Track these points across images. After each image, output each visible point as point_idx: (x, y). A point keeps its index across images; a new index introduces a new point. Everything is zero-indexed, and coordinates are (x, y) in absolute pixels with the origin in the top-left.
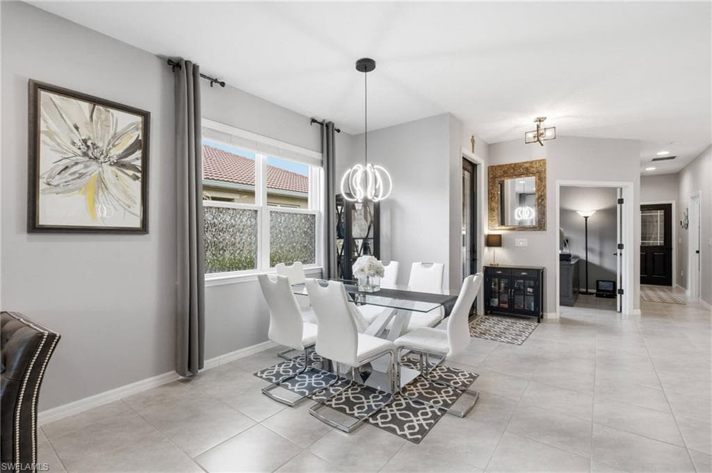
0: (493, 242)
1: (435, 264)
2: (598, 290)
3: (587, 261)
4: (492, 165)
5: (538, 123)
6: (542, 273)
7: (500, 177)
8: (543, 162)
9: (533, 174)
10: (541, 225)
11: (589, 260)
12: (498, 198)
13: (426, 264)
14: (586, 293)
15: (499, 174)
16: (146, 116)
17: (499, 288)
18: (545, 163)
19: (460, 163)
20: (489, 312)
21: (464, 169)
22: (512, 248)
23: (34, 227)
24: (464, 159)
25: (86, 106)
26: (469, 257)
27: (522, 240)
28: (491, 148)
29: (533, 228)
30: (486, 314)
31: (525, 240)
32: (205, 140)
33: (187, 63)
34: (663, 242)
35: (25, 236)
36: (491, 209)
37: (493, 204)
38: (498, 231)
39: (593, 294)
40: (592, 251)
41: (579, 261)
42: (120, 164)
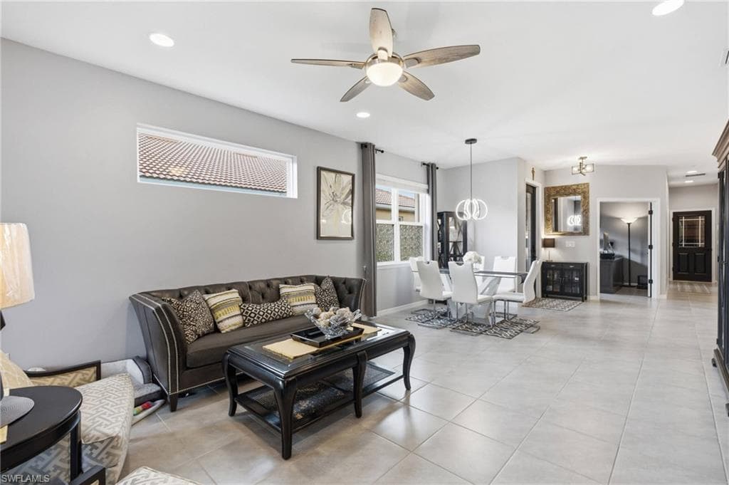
0: (549, 244)
1: (510, 258)
2: (639, 283)
3: (629, 260)
4: (547, 186)
5: (581, 161)
6: (586, 266)
7: (554, 196)
8: (588, 184)
9: (579, 194)
10: (585, 231)
11: (631, 259)
12: (552, 210)
13: (504, 257)
14: (630, 286)
15: (553, 194)
16: (353, 176)
17: (553, 278)
18: (588, 186)
19: (524, 188)
20: (545, 295)
21: (527, 191)
22: (563, 248)
23: (318, 237)
24: (527, 185)
25: (333, 175)
26: (530, 255)
27: (570, 242)
28: (546, 173)
29: (580, 234)
30: (543, 296)
31: (574, 242)
32: (378, 186)
33: (370, 144)
34: (703, 244)
35: (316, 240)
36: (547, 220)
37: (549, 216)
38: (552, 235)
39: (634, 287)
40: (635, 251)
41: (622, 260)
42: (344, 203)
